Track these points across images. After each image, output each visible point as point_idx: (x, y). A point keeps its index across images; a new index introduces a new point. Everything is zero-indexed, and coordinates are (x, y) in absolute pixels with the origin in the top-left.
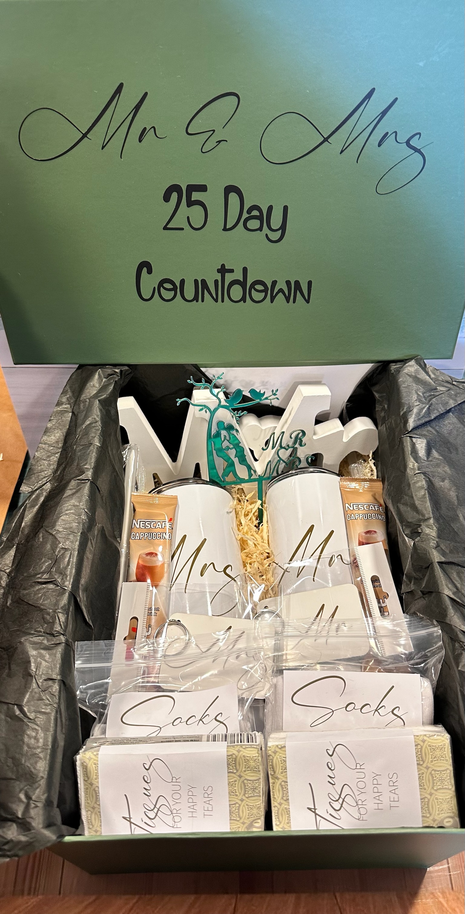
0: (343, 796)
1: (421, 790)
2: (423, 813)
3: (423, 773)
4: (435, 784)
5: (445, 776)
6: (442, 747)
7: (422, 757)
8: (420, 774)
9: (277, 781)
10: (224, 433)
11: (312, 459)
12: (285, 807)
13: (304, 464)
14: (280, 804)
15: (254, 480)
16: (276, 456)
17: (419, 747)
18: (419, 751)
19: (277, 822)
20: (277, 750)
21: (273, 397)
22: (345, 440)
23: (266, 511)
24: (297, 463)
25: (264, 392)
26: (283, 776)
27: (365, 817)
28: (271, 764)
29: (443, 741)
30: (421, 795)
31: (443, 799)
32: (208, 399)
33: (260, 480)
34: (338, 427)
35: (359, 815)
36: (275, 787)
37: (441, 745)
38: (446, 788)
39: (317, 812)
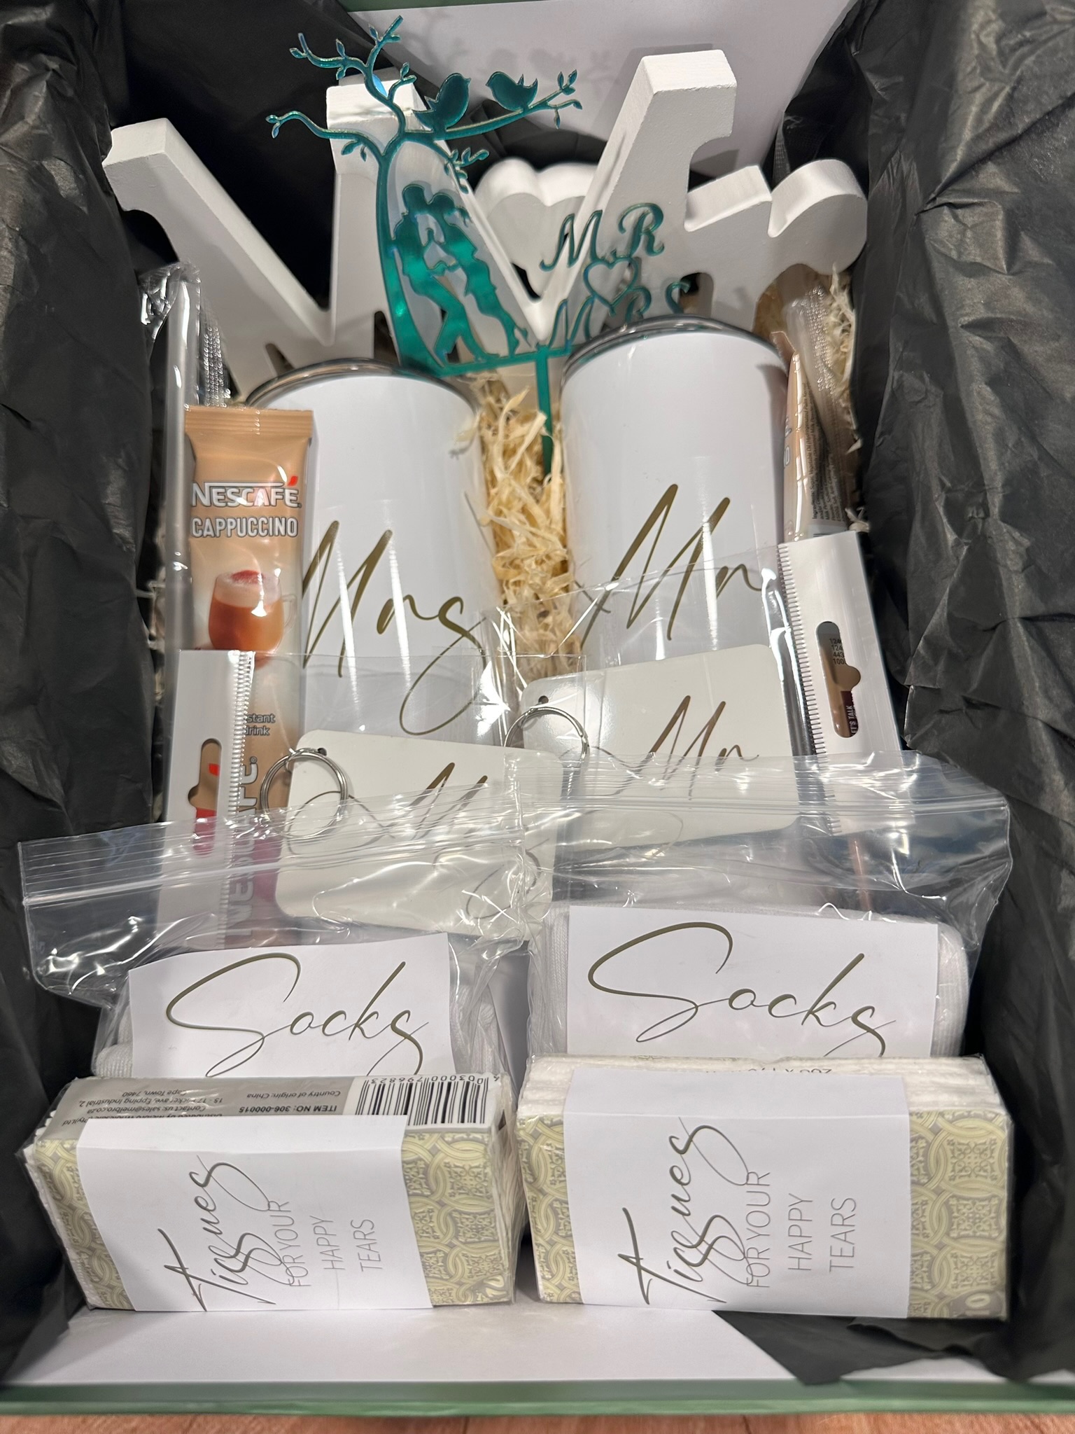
0: (709, 1239)
1: (916, 1237)
2: (916, 1282)
3: (925, 1203)
4: (955, 1227)
5: (984, 1211)
6: (985, 1147)
7: (926, 1168)
8: (916, 1204)
9: (541, 1197)
10: (427, 222)
11: (681, 292)
12: (564, 1249)
13: (659, 306)
14: (552, 1243)
15: (525, 357)
16: (583, 285)
17: (922, 1144)
18: (921, 1153)
19: (546, 1273)
20: (541, 1129)
21: (562, 98)
22: (774, 231)
23: (561, 442)
24: (641, 303)
25: (536, 84)
26: (557, 1190)
27: (762, 1282)
28: (524, 1160)
29: (991, 1133)
30: (913, 1246)
31: (971, 1258)
32: (368, 112)
33: (540, 355)
34: (756, 193)
35: (750, 1277)
36: (537, 1208)
37: (985, 1143)
38: (981, 1237)
39: (642, 1263)
